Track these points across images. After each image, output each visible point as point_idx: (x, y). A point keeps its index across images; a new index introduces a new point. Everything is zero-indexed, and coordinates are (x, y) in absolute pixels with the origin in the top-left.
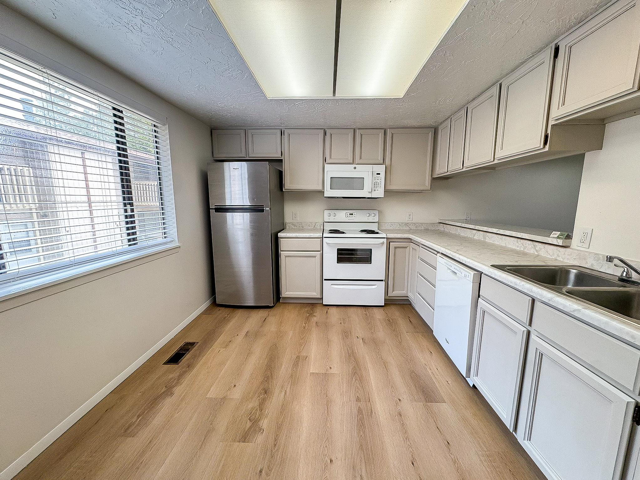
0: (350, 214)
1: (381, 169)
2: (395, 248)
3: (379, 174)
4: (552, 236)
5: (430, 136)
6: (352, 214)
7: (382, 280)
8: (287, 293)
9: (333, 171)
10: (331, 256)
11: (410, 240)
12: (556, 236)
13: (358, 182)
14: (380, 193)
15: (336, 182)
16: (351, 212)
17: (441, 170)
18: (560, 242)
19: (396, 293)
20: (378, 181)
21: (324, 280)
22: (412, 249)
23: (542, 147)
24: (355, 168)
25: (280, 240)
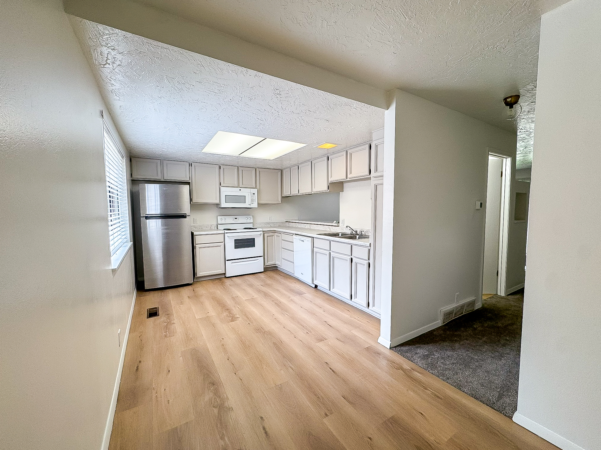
0: (235, 218)
1: (255, 191)
2: (267, 236)
3: (254, 194)
4: (334, 222)
5: (279, 174)
6: (237, 218)
7: (261, 256)
8: (201, 273)
9: (226, 191)
10: (230, 244)
11: (275, 232)
12: (335, 223)
13: (242, 199)
14: (255, 205)
15: (229, 198)
16: (236, 217)
17: (286, 193)
18: (336, 225)
19: (269, 263)
20: (254, 198)
21: (226, 260)
22: (276, 236)
23: (327, 190)
24: (240, 190)
25: (195, 237)
